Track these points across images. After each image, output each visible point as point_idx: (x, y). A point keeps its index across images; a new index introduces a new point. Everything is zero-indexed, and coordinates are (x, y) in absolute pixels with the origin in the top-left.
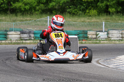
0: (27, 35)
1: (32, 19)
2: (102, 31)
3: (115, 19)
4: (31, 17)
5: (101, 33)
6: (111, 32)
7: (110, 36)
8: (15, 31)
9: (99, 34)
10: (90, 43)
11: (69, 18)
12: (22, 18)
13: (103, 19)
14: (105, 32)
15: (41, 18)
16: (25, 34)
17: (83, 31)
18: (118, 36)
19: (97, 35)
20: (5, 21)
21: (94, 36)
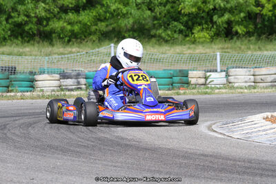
0: (73, 80)
1: (81, 50)
2: (216, 71)
3: (240, 48)
4: (79, 47)
5: (213, 75)
6: (232, 71)
7: (231, 79)
8: (48, 73)
9: (210, 75)
10: (194, 94)
11: (153, 47)
12: (61, 50)
13: (218, 49)
14: (221, 71)
15: (98, 48)
16: (68, 78)
17: (180, 71)
18: (246, 80)
19: (206, 78)
20: (31, 55)
21: (202, 81)
